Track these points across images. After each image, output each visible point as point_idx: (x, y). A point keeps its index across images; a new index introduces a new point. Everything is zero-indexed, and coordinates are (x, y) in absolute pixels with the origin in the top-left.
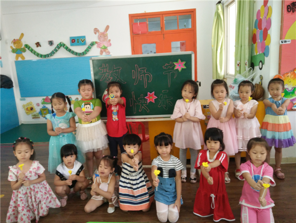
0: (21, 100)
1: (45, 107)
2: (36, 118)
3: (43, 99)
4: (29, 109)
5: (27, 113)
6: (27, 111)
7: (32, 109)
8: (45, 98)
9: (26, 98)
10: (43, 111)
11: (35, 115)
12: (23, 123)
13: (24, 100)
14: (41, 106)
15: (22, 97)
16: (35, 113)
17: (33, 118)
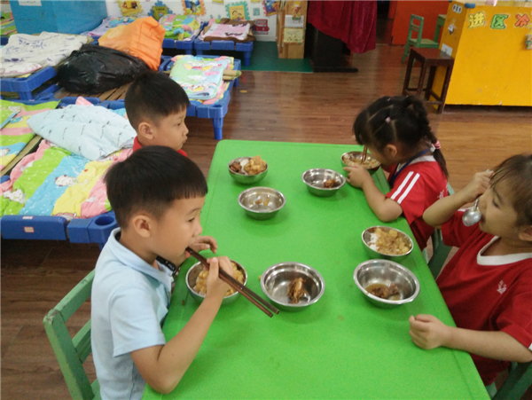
4: (129, 5)
5: (124, 13)
6: (125, 10)
7: (134, 5)
10: (156, 12)
14: (154, 2)
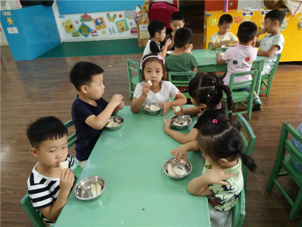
0: (60, 17)
1: (83, 24)
2: (76, 36)
3: (81, 16)
4: (69, 27)
5: (67, 31)
6: (67, 29)
7: (71, 27)
8: (83, 14)
9: (65, 16)
10: (82, 29)
11: (74, 33)
12: (63, 41)
13: (63, 17)
14: (80, 24)
15: (60, 14)
16: (74, 31)
17: (73, 36)
